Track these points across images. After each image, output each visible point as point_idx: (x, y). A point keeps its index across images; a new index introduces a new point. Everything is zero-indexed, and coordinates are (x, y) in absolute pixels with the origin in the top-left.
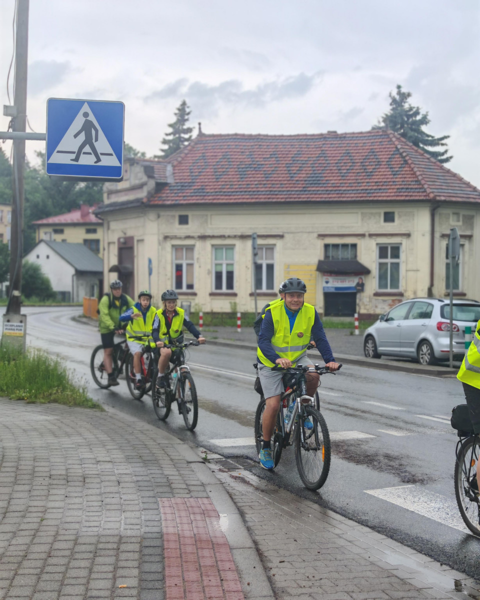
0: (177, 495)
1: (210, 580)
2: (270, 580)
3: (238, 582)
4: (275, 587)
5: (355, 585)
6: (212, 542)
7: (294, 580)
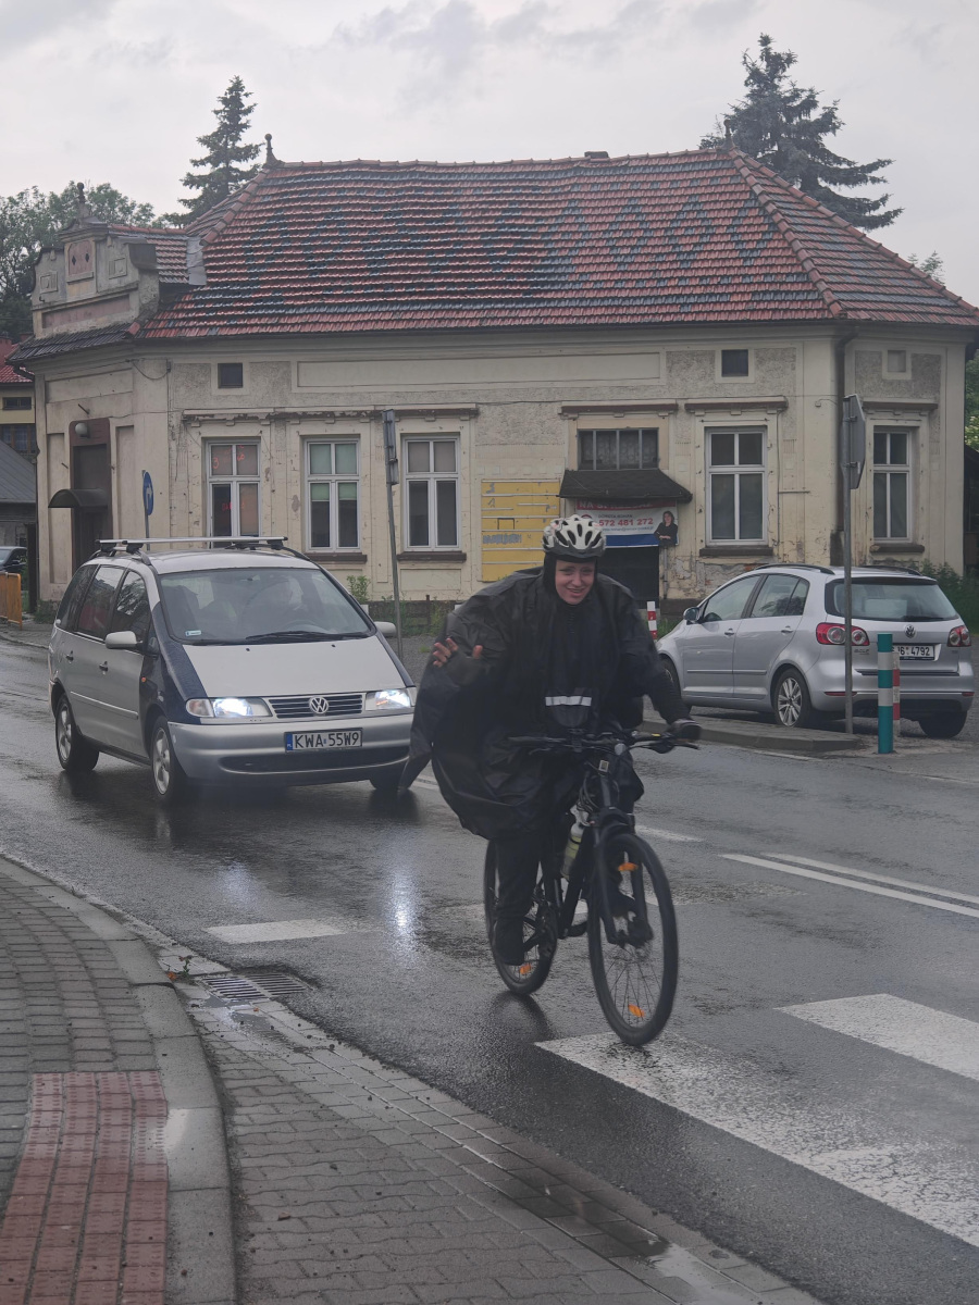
0: (80, 1067)
1: (95, 1268)
2: (239, 1262)
3: (161, 1271)
4: (246, 1279)
5: (437, 1269)
6: (130, 1175)
7: (297, 1261)
